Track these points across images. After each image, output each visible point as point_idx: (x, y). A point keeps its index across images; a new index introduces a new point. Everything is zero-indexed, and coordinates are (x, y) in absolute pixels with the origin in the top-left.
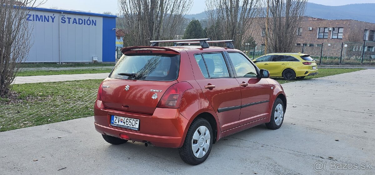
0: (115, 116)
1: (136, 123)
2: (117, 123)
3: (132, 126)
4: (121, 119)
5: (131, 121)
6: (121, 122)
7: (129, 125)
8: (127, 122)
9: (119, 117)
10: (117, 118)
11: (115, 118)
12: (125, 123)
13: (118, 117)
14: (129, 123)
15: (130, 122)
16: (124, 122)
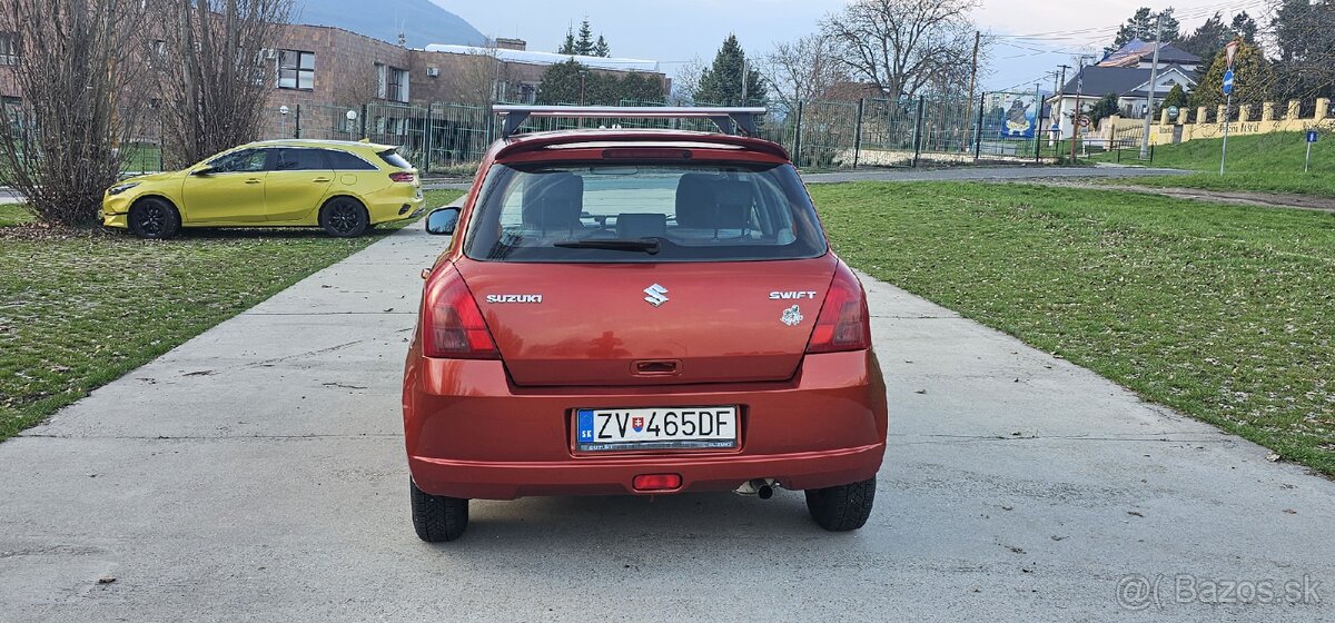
0: (596, 413)
1: (719, 423)
2: (617, 437)
3: (701, 434)
4: (635, 419)
5: (687, 418)
6: (638, 429)
7: (680, 436)
8: (666, 424)
9: (622, 413)
10: (614, 418)
11: (598, 421)
12: (657, 430)
13: (613, 412)
14: (681, 428)
15: (684, 424)
16: (653, 427)
